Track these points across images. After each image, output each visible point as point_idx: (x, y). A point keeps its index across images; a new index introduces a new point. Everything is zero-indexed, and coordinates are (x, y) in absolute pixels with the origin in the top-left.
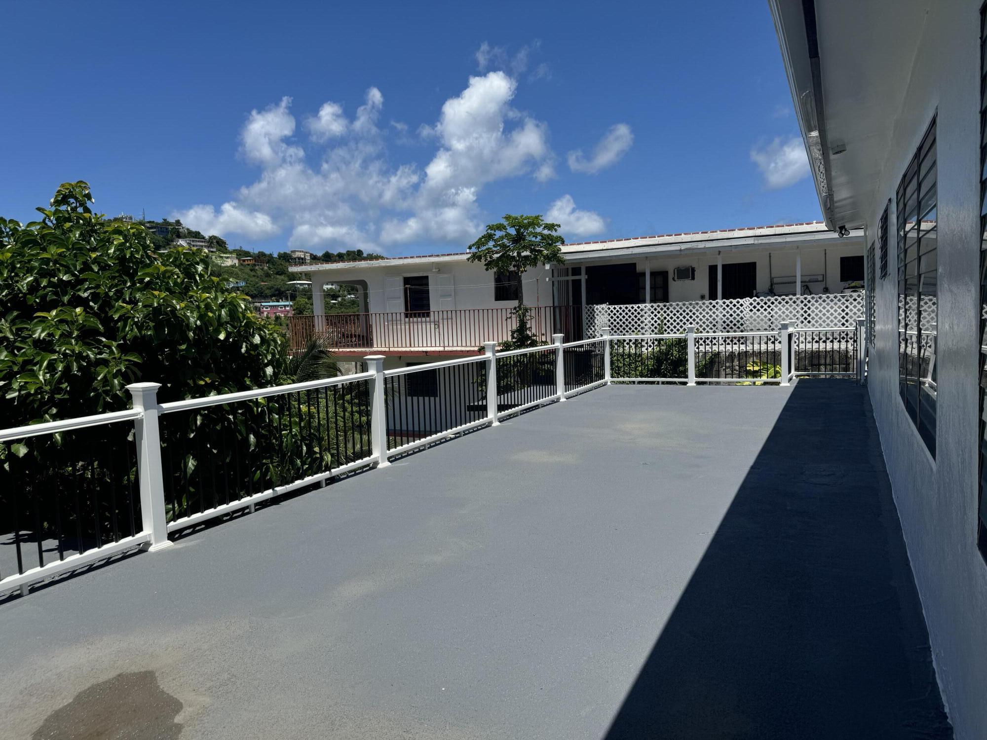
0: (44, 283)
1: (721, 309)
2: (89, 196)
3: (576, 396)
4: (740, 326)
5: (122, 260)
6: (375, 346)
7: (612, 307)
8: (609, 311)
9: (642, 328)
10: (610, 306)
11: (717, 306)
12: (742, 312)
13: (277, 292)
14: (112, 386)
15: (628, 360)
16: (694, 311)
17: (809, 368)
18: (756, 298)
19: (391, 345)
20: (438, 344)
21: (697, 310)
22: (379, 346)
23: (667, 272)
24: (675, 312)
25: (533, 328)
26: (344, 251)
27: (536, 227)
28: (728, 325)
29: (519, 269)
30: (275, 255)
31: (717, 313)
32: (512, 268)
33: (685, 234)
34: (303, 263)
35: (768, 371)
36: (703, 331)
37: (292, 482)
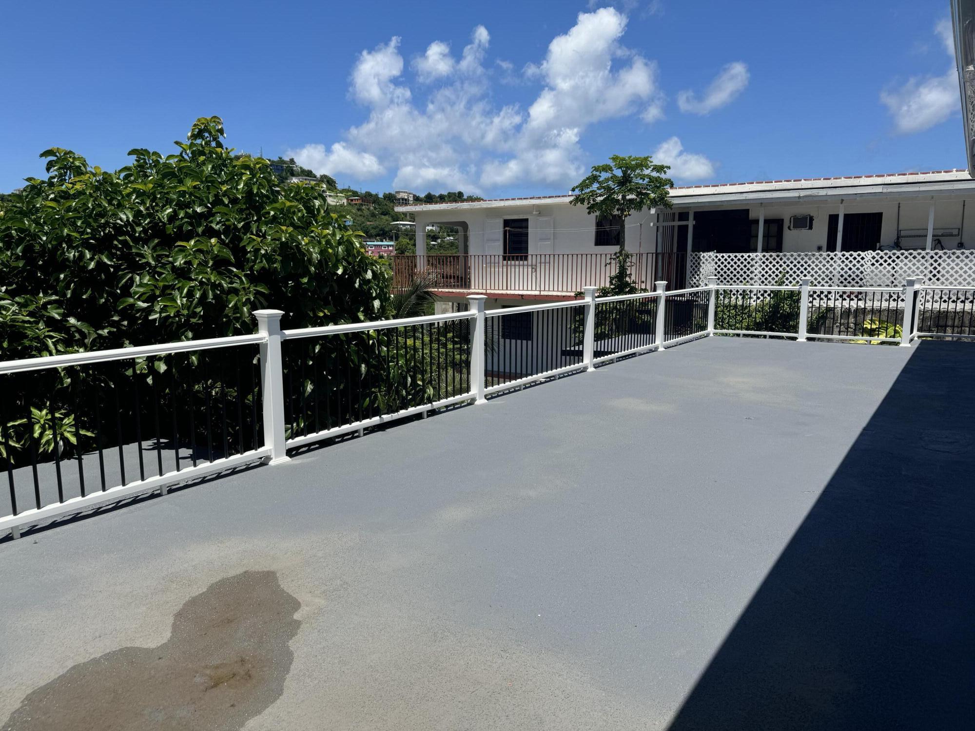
0: (182, 215)
1: (839, 262)
2: (221, 131)
3: (676, 346)
4: (859, 281)
5: (249, 194)
6: (473, 287)
7: (720, 255)
8: (716, 260)
9: (751, 279)
10: (718, 254)
11: (835, 259)
12: (862, 265)
13: (381, 232)
14: (242, 313)
15: (733, 311)
16: (810, 262)
17: (933, 329)
18: (879, 251)
19: (488, 287)
20: (534, 288)
21: (813, 262)
22: (477, 288)
23: (783, 220)
24: (788, 262)
25: (633, 275)
26: (445, 193)
27: (644, 169)
28: (846, 279)
29: (622, 214)
30: (381, 196)
31: (835, 265)
32: (616, 212)
33: (805, 180)
34: (406, 203)
35: (886, 330)
36: (817, 284)
37: (397, 411)
